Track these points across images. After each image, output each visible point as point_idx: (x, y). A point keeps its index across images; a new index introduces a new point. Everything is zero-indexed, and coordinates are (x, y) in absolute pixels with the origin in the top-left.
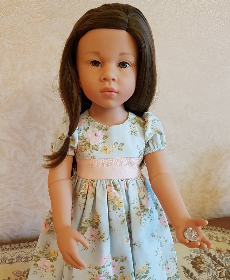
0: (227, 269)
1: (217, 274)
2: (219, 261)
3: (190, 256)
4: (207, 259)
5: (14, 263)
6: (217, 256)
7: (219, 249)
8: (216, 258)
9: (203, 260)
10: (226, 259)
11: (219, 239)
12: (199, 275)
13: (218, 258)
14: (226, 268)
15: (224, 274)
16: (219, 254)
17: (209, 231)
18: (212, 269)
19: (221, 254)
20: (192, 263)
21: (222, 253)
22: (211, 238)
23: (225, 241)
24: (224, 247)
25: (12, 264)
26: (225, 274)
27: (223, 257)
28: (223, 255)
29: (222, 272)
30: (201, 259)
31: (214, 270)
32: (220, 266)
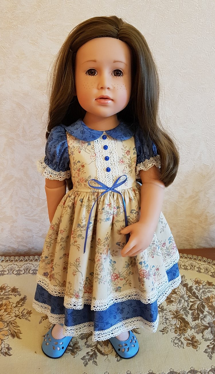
0: (201, 302)
1: (188, 306)
2: (194, 293)
4: (182, 289)
5: (5, 274)
6: (194, 287)
7: (198, 280)
8: (193, 290)
9: (176, 290)
10: (203, 292)
11: (201, 270)
12: (167, 305)
13: (195, 289)
14: (200, 301)
15: (196, 306)
16: (197, 285)
17: (192, 260)
18: (184, 300)
19: (199, 285)
21: (201, 285)
22: (193, 268)
23: (208, 272)
24: (205, 278)
25: (4, 276)
26: (198, 307)
27: (200, 289)
28: (201, 287)
29: (195, 304)
31: (186, 301)
32: (194, 298)
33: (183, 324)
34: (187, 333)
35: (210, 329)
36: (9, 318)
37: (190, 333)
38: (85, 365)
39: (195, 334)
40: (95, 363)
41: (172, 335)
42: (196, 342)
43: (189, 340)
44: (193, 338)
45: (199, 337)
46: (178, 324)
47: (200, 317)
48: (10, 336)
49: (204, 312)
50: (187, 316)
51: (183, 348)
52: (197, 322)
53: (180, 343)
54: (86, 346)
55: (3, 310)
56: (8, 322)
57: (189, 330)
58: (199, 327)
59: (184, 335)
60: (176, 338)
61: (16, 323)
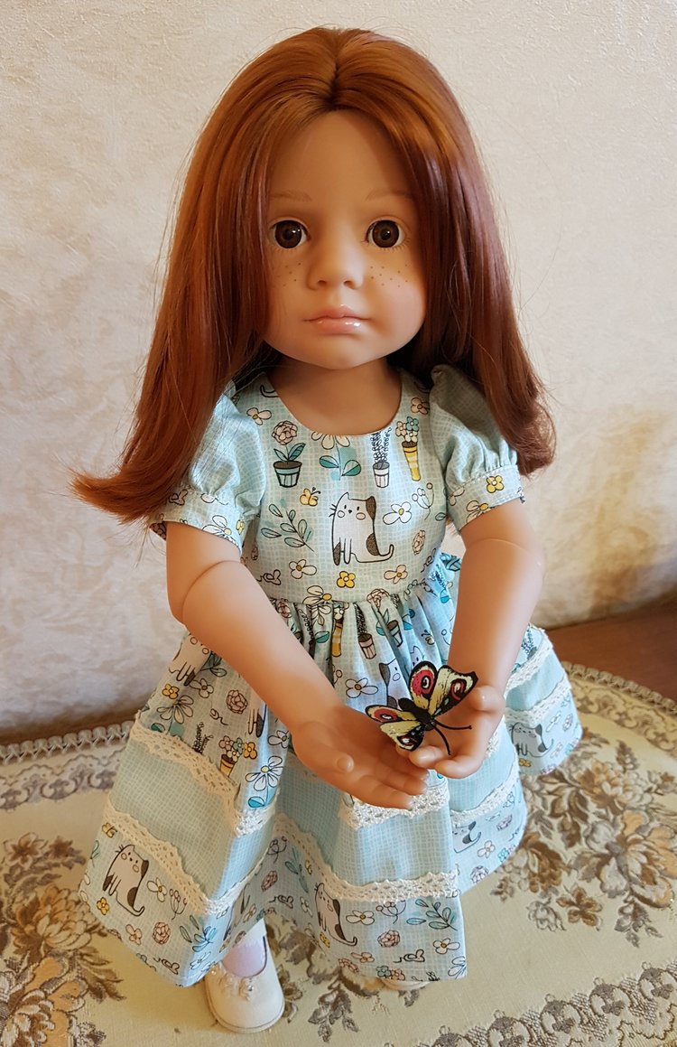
0: (573, 789)
1: (545, 806)
5: (20, 804)
14: (571, 786)
15: (565, 805)
18: (532, 792)
26: (569, 804)
29: (561, 797)
31: (538, 793)
32: (555, 781)
33: (546, 862)
34: (562, 886)
35: (613, 861)
36: (71, 940)
37: (569, 882)
38: (326, 1039)
39: (583, 884)
40: (350, 1023)
41: (525, 897)
42: (589, 905)
43: (571, 903)
44: (580, 895)
45: (592, 890)
46: (534, 865)
47: (582, 832)
48: (88, 996)
49: (587, 816)
50: (548, 835)
51: (563, 929)
52: (577, 848)
53: (551, 918)
54: (312, 980)
55: (46, 920)
56: (71, 954)
57: (564, 874)
58: (587, 860)
59: (556, 892)
60: (538, 904)
61: (95, 951)
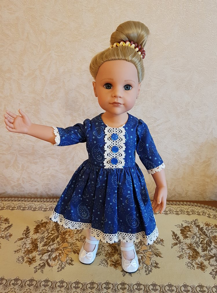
1: (199, 241)
2: (205, 232)
3: (181, 225)
4: (195, 229)
6: (204, 228)
7: (208, 223)
8: (203, 230)
9: (191, 229)
10: (211, 232)
11: (211, 216)
12: (184, 239)
13: (205, 229)
14: (208, 238)
15: (205, 242)
16: (207, 227)
17: (204, 209)
19: (209, 227)
20: (181, 230)
21: (210, 227)
22: (204, 214)
23: (216, 218)
24: (213, 222)
26: (206, 242)
27: (209, 229)
28: (210, 228)
29: (205, 240)
30: (190, 228)
31: (198, 237)
32: (204, 236)
33: (195, 254)
34: (197, 260)
35: (215, 258)
36: (71, 241)
37: (199, 260)
38: (124, 276)
39: (204, 261)
41: (186, 260)
42: (204, 266)
43: (199, 264)
44: (202, 263)
45: (206, 263)
46: (191, 253)
47: (208, 249)
48: (72, 252)
49: (211, 246)
50: (198, 248)
51: (194, 270)
52: (205, 252)
53: (192, 266)
55: (68, 235)
56: (71, 243)
57: (199, 257)
58: (207, 256)
59: (195, 261)
60: (189, 262)
61: (76, 244)
